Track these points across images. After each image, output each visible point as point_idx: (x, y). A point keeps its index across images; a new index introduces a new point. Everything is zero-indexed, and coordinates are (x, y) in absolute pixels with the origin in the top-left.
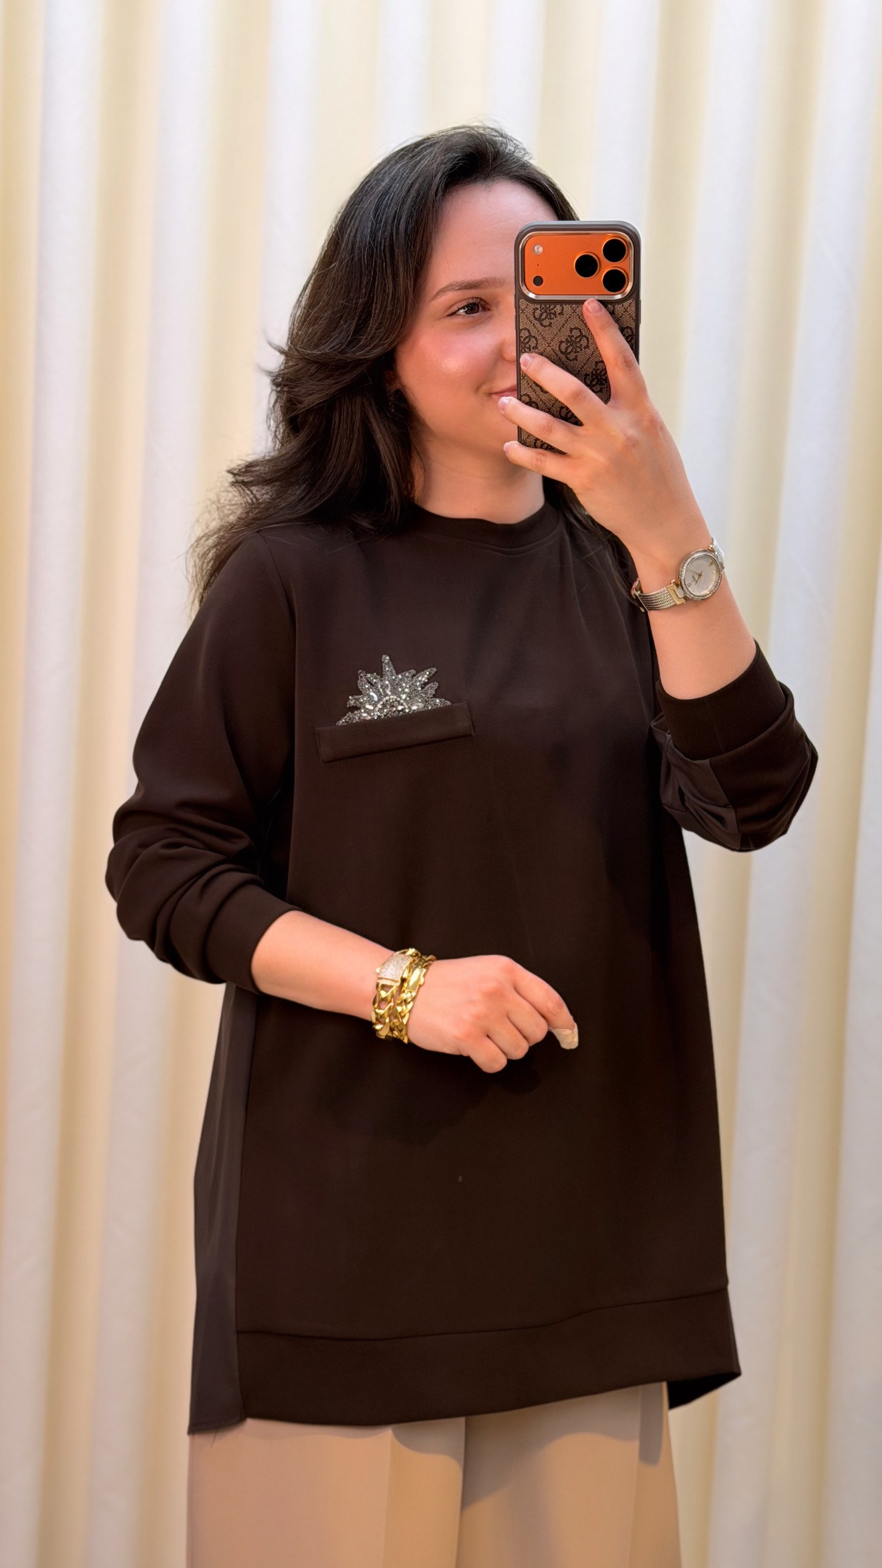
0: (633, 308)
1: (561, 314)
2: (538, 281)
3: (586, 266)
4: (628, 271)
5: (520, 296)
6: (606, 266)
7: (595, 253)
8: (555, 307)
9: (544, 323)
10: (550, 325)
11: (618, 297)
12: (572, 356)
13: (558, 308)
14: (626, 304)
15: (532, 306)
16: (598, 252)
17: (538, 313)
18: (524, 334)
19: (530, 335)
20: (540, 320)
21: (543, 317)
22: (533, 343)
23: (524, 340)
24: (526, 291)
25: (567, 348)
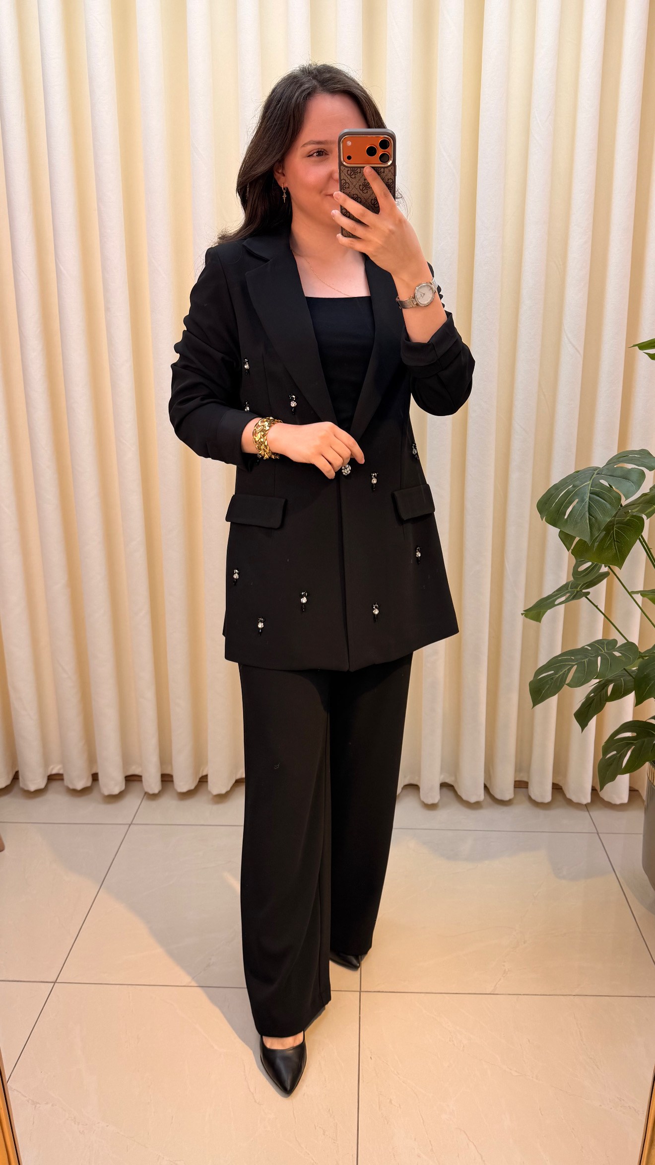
0: (392, 171)
1: (360, 172)
2: (349, 158)
3: (371, 151)
4: (390, 153)
5: (341, 164)
6: (380, 152)
7: (375, 144)
8: (357, 169)
9: (353, 176)
10: (355, 177)
11: (386, 165)
12: (365, 191)
13: (359, 170)
14: (390, 168)
15: (347, 169)
16: (377, 144)
17: (349, 172)
18: (343, 182)
19: (346, 183)
20: (350, 175)
21: (353, 173)
22: (347, 186)
23: (344, 184)
24: (344, 163)
25: (363, 188)
